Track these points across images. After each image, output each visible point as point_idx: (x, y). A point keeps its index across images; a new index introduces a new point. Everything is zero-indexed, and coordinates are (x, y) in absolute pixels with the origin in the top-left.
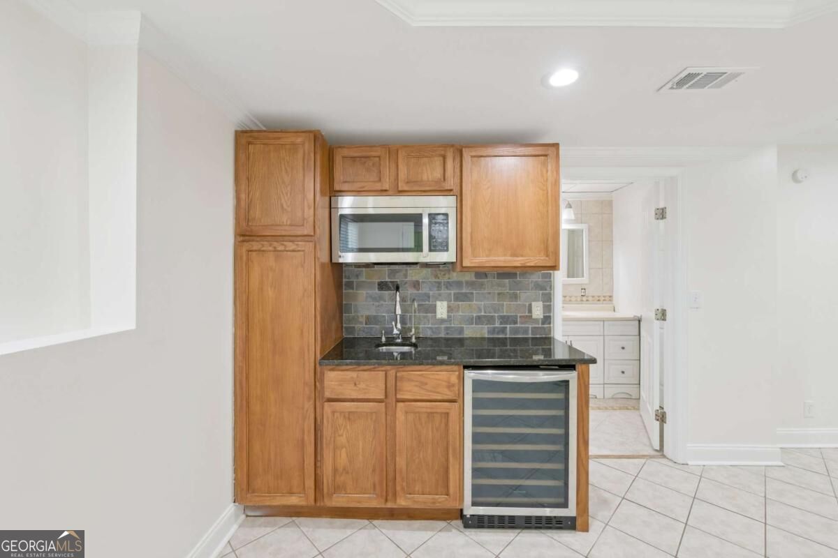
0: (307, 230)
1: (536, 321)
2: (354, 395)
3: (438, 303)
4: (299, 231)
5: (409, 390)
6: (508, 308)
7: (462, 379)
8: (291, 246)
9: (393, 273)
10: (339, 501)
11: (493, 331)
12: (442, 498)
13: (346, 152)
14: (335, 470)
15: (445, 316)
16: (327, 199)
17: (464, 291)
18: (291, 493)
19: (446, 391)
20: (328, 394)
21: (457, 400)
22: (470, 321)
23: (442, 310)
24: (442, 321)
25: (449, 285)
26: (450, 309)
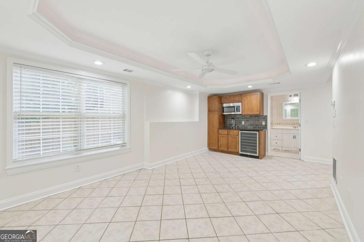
0: (217, 110)
1: (263, 125)
2: (224, 134)
3: (243, 122)
4: (216, 110)
5: (231, 133)
6: (257, 123)
7: (239, 132)
8: (215, 112)
9: (234, 116)
10: (221, 149)
11: (254, 127)
12: (236, 150)
13: (224, 97)
14: (220, 144)
15: (244, 124)
16: (220, 105)
17: (248, 119)
18: (214, 147)
19: (236, 133)
20: (219, 133)
21: (238, 135)
22: (249, 125)
23: (243, 123)
24: (243, 125)
25: (244, 118)
26: (245, 123)
